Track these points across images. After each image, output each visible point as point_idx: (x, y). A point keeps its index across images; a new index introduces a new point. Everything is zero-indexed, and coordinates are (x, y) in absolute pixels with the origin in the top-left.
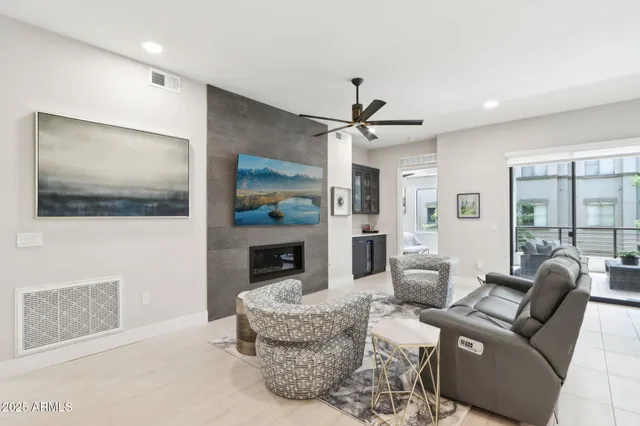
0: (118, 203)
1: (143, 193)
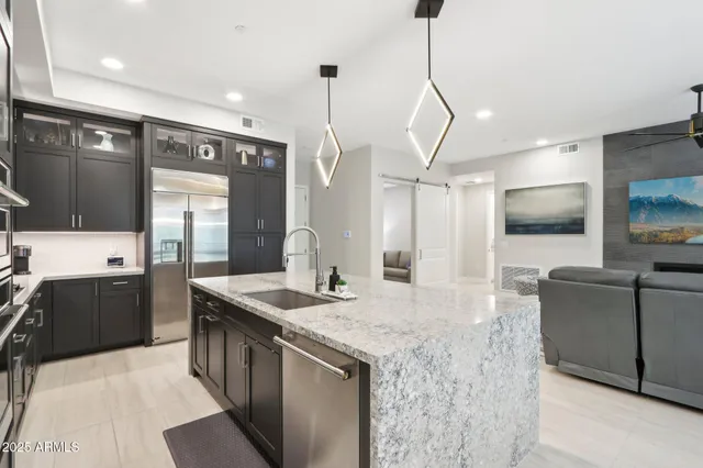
0: (539, 228)
1: (552, 221)
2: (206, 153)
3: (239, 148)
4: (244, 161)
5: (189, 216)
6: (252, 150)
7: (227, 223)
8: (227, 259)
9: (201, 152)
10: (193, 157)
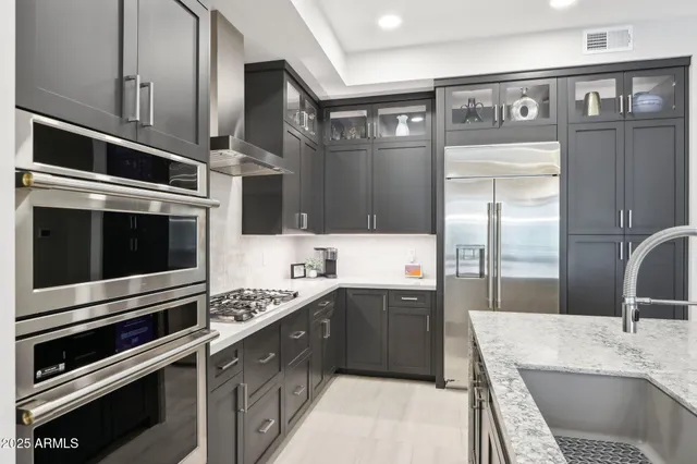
2: (524, 111)
3: (582, 89)
4: (593, 110)
5: (494, 209)
6: (608, 89)
7: (557, 219)
8: (557, 277)
9: (516, 111)
10: (501, 121)
